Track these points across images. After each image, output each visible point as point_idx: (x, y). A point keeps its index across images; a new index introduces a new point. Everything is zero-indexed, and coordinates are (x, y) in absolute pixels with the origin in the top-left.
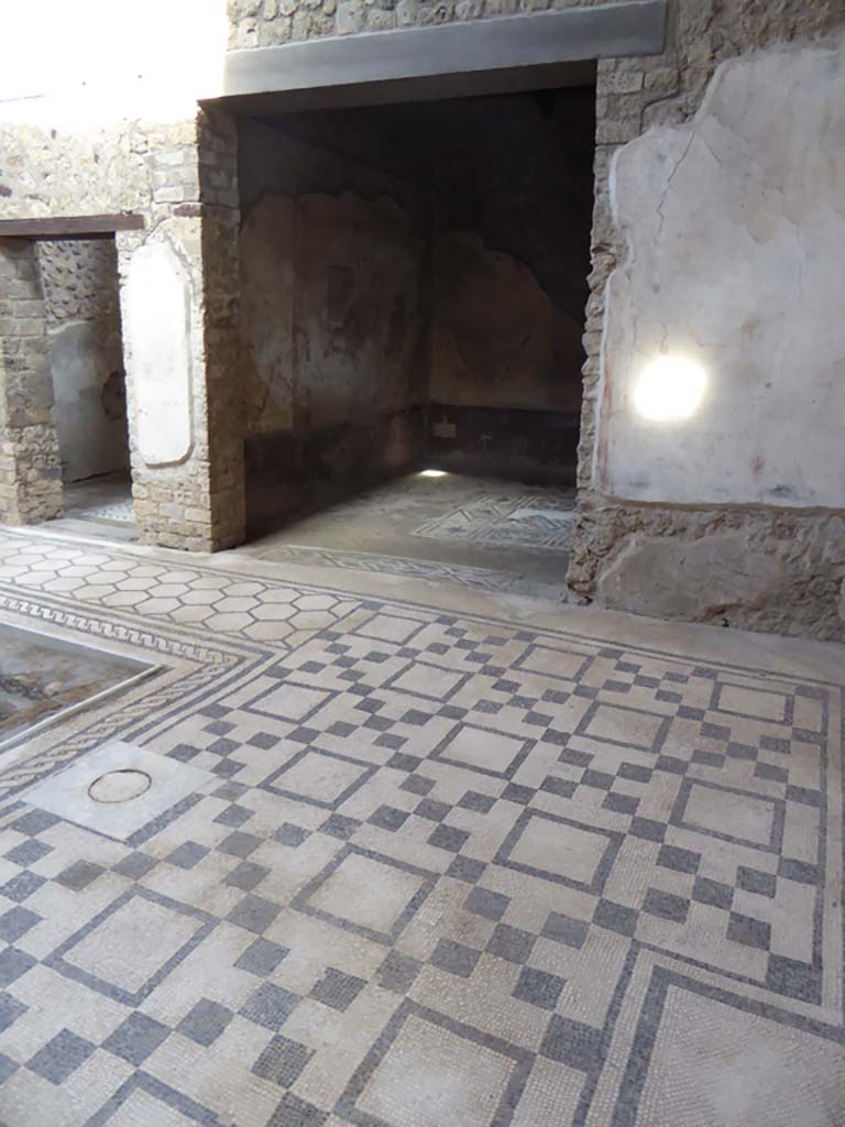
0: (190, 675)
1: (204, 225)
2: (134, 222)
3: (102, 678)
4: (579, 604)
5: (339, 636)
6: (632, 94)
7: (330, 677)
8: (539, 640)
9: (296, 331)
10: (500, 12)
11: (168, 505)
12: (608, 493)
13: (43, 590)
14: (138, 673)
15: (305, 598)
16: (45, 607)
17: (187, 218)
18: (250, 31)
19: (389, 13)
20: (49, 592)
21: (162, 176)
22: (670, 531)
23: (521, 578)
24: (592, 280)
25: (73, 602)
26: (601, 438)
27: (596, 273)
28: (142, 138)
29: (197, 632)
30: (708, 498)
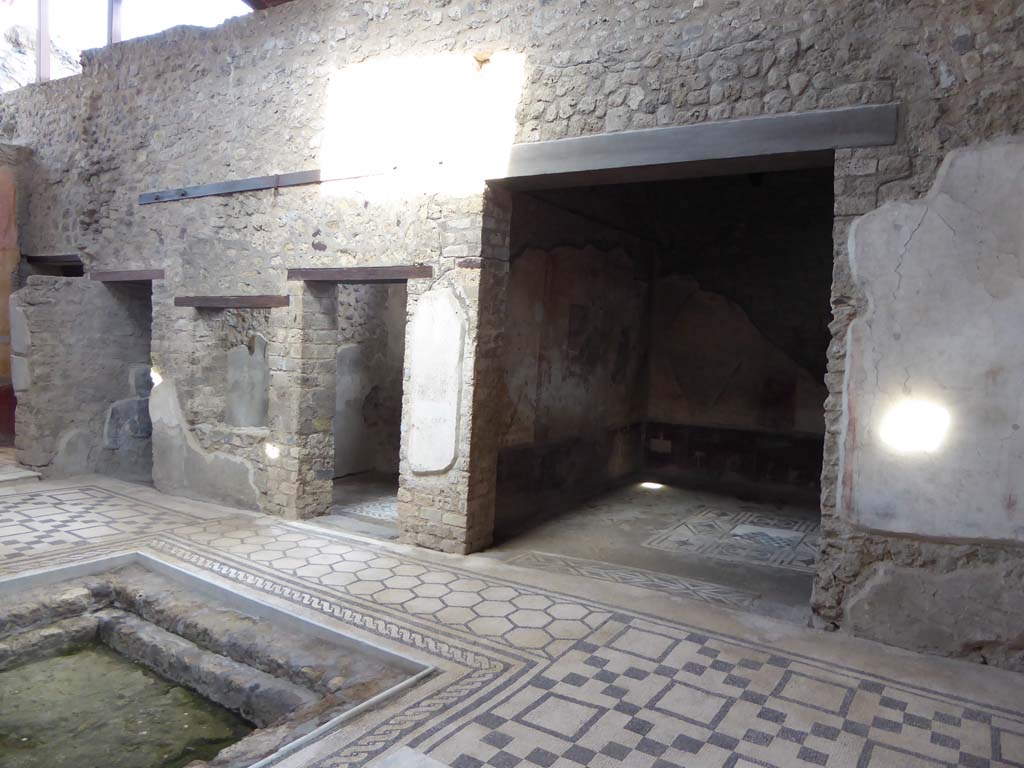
0: (461, 680)
1: (483, 275)
2: (424, 271)
3: (379, 676)
4: (826, 629)
5: (595, 648)
6: (867, 176)
7: (593, 692)
8: (793, 667)
9: (541, 359)
10: (747, 114)
11: (429, 509)
12: (854, 522)
13: (321, 583)
14: (414, 675)
15: (557, 606)
16: (324, 600)
17: (469, 269)
18: (533, 130)
19: (651, 116)
20: (326, 586)
21: (451, 236)
22: (918, 563)
23: (760, 597)
24: (833, 327)
25: (348, 597)
26: (845, 469)
27: (836, 323)
28: (438, 208)
29: (463, 635)
30: (959, 532)
